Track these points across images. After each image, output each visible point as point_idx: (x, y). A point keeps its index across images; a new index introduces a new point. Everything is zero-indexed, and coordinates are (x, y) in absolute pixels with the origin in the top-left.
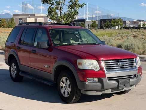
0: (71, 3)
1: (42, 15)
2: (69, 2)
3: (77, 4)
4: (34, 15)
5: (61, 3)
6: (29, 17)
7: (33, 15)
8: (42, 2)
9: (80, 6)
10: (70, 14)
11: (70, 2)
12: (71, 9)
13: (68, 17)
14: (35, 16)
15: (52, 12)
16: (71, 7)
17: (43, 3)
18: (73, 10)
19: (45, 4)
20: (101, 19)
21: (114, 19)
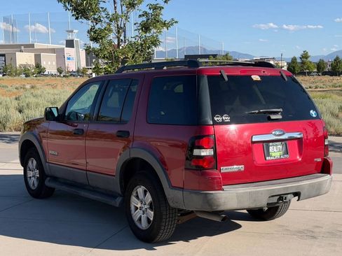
0: (144, 19)
1: (51, 46)
2: (140, 16)
3: (158, 21)
4: (32, 46)
5: (120, 19)
6: (21, 51)
7: (30, 47)
8: (73, 15)
9: (164, 24)
10: (142, 45)
11: (143, 15)
12: (146, 33)
13: (137, 52)
14: (35, 47)
15: (101, 39)
16: (145, 27)
17: (77, 18)
18: (148, 35)
19: (80, 20)
20: (185, 56)
21: (214, 56)
